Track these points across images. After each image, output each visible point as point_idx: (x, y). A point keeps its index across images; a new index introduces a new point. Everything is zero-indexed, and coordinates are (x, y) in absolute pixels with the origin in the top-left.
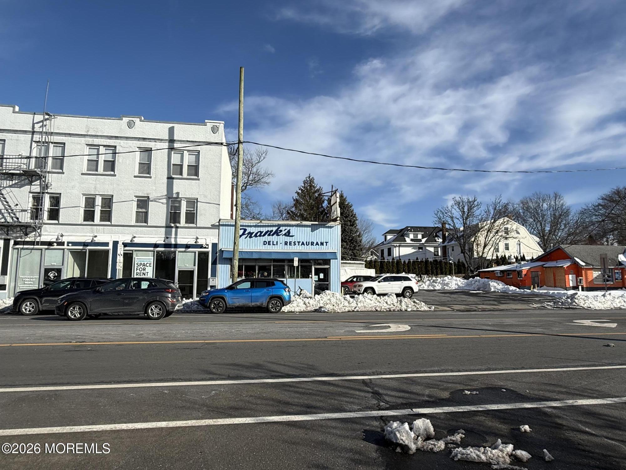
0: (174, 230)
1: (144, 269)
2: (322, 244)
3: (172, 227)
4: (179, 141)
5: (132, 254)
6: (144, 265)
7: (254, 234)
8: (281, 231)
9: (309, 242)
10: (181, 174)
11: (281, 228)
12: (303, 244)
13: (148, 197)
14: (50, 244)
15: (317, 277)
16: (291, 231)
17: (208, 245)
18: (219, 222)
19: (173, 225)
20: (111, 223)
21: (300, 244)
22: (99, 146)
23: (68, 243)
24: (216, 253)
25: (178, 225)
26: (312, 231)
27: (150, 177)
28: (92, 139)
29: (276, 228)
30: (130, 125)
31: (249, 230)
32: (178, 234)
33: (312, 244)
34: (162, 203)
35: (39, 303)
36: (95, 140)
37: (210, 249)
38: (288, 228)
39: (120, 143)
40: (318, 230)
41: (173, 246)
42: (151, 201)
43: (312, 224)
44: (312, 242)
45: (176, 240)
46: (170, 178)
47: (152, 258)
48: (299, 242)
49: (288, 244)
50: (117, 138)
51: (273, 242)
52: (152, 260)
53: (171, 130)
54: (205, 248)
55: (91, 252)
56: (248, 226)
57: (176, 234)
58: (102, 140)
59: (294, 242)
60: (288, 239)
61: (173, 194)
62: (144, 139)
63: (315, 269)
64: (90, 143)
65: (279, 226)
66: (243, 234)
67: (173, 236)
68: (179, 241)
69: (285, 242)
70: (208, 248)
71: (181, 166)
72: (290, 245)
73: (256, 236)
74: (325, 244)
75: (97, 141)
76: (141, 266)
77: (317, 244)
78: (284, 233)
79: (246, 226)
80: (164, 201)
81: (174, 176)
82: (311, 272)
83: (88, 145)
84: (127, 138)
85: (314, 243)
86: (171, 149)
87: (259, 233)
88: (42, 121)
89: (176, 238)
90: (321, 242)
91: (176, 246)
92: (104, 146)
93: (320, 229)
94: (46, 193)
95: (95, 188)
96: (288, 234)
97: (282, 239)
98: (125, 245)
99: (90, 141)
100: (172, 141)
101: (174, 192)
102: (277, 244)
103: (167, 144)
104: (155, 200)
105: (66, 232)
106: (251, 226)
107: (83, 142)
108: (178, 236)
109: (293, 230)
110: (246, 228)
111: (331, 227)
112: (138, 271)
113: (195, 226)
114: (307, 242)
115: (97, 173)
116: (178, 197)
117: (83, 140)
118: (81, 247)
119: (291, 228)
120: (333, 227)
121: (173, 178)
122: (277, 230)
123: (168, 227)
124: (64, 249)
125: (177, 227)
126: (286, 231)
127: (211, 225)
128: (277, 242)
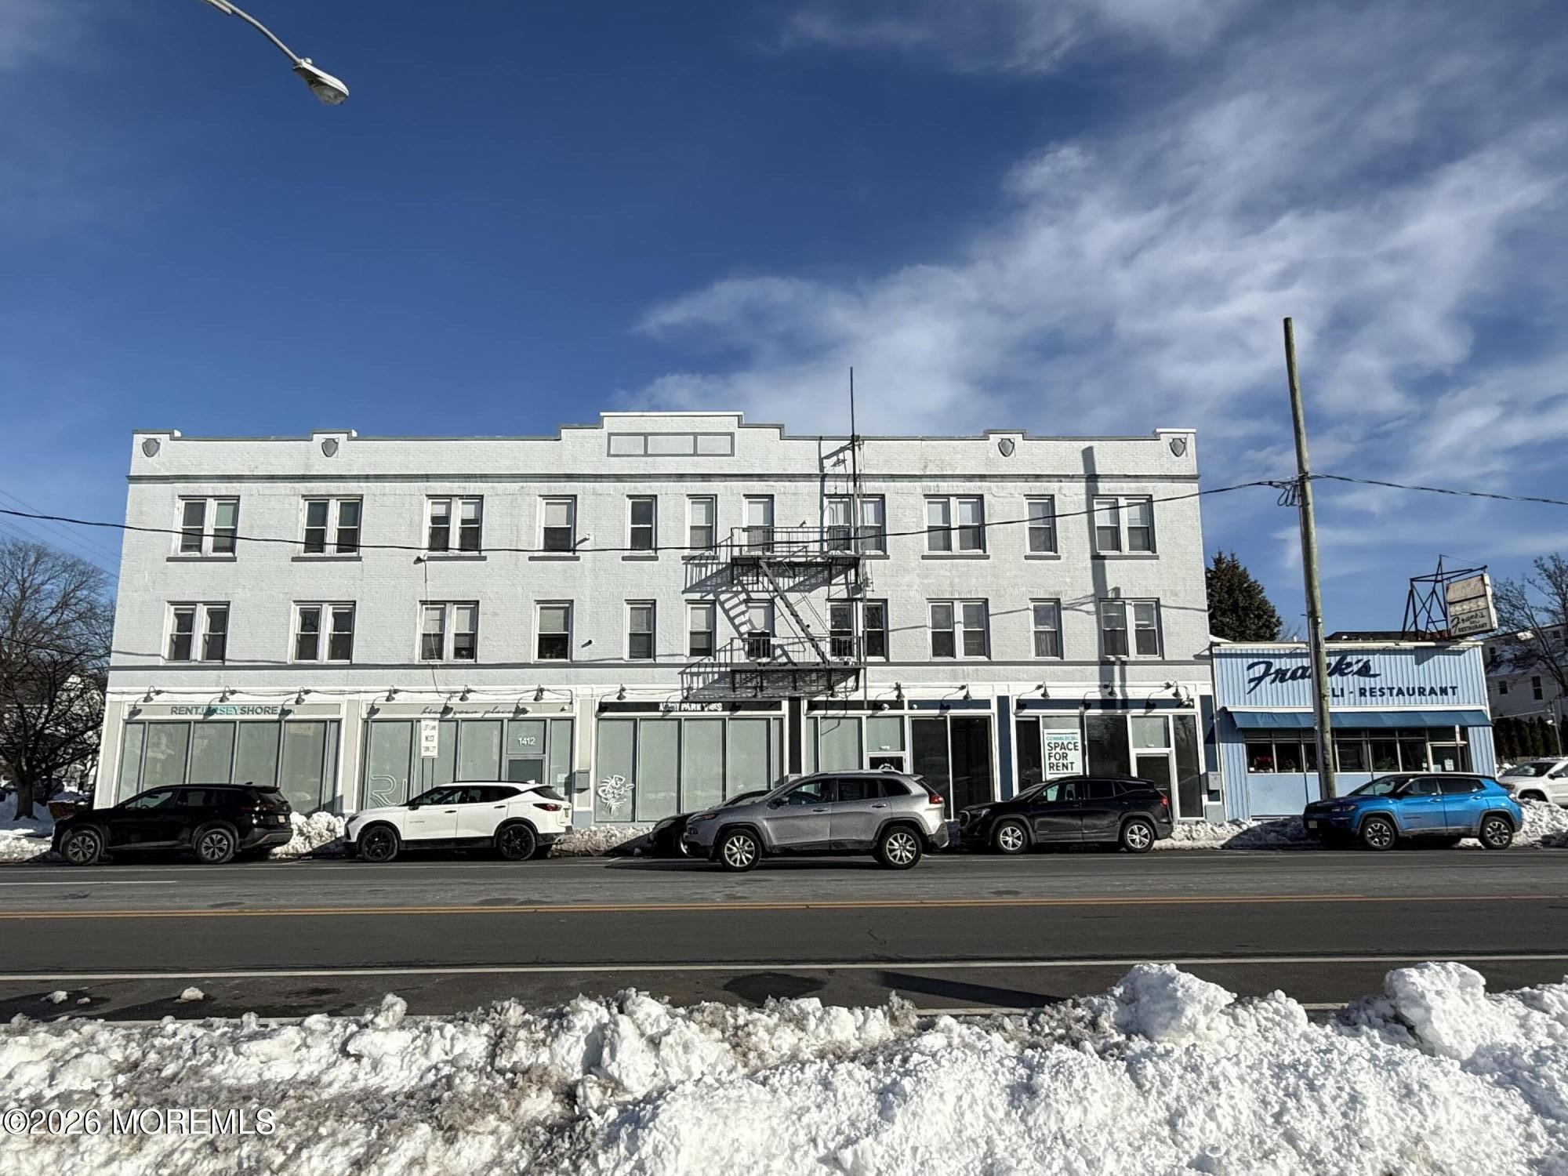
0: (1117, 669)
1: (1065, 756)
2: (1444, 691)
3: (1113, 663)
4: (1106, 476)
5: (1037, 722)
6: (1063, 747)
7: (1289, 674)
8: (1349, 665)
9: (1413, 689)
10: (1118, 547)
11: (1349, 659)
12: (1400, 692)
13: (1058, 601)
14: (876, 705)
15: (1439, 767)
16: (1371, 663)
17: (1192, 700)
18: (1210, 649)
19: (1112, 658)
20: (989, 658)
21: (1395, 692)
22: (948, 496)
23: (911, 704)
24: (1212, 718)
25: (1124, 658)
26: (1418, 663)
27: (1059, 558)
28: (935, 484)
29: (1338, 658)
30: (1005, 449)
31: (1277, 664)
32: (1128, 677)
33: (1422, 691)
34: (1088, 612)
35: (1030, 830)
36: (941, 484)
37: (1198, 709)
38: (1365, 658)
39: (990, 488)
40: (1431, 661)
41: (1119, 704)
42: (1065, 609)
43: (1416, 648)
44: (1419, 688)
45: (1124, 693)
46: (1096, 558)
47: (1078, 731)
48: (1391, 689)
49: (1368, 693)
50: (982, 477)
51: (1333, 690)
52: (1078, 737)
53: (1088, 454)
54: (1188, 706)
55: (956, 720)
56: (1275, 656)
57: (1123, 678)
58: (955, 484)
59: (1381, 690)
60: (1367, 682)
61: (1107, 592)
62: (1037, 477)
63: (1433, 749)
64: (932, 492)
65: (1344, 653)
66: (1266, 674)
67: (1117, 682)
68: (1133, 693)
69: (1361, 689)
70: (1193, 707)
71: (1115, 531)
72: (1371, 695)
73: (1293, 677)
74: (1450, 691)
75: (945, 487)
76: (1058, 750)
77: (1432, 691)
78: (1355, 668)
79: (1269, 656)
80: (1091, 607)
81: (1103, 553)
82: (1426, 756)
83: (926, 496)
84: (1003, 477)
85: (1424, 690)
86: (1092, 494)
87: (1300, 672)
88: (836, 453)
89: (1123, 687)
90: (1441, 688)
91: (1126, 704)
92: (958, 496)
93: (1436, 657)
94: (861, 600)
95: (952, 584)
96: (1365, 671)
97: (1352, 682)
98: (1022, 704)
99: (933, 486)
100: (1092, 478)
101: (1109, 588)
102: (1343, 695)
103: (1084, 484)
104: (1071, 607)
105: (907, 680)
106: (1280, 656)
107: (919, 490)
108: (1128, 683)
109: (1376, 662)
110: (1272, 660)
111: (1460, 653)
112: (1053, 760)
113: (1160, 659)
114: (1408, 689)
115: (949, 553)
116: (1117, 598)
117: (918, 487)
118: (937, 712)
119: (1371, 657)
120: (1464, 652)
121: (1104, 558)
122: (1339, 663)
123: (1104, 663)
124: (902, 717)
125: (1124, 663)
126: (1361, 664)
127: (1195, 656)
128: (1342, 690)
